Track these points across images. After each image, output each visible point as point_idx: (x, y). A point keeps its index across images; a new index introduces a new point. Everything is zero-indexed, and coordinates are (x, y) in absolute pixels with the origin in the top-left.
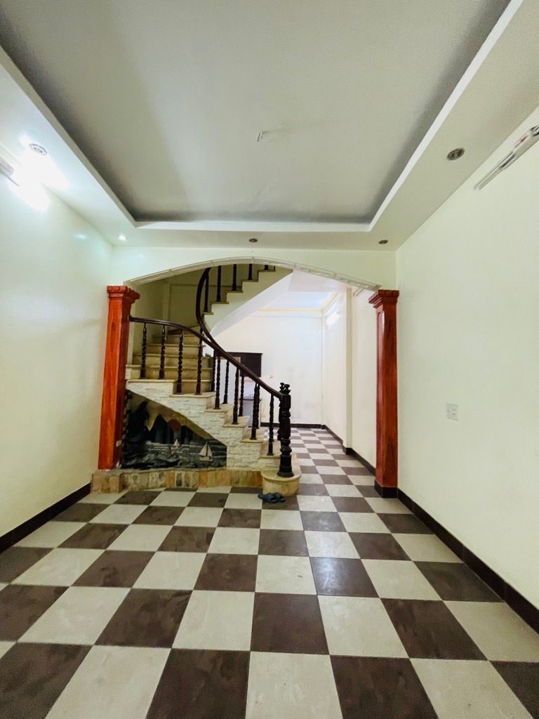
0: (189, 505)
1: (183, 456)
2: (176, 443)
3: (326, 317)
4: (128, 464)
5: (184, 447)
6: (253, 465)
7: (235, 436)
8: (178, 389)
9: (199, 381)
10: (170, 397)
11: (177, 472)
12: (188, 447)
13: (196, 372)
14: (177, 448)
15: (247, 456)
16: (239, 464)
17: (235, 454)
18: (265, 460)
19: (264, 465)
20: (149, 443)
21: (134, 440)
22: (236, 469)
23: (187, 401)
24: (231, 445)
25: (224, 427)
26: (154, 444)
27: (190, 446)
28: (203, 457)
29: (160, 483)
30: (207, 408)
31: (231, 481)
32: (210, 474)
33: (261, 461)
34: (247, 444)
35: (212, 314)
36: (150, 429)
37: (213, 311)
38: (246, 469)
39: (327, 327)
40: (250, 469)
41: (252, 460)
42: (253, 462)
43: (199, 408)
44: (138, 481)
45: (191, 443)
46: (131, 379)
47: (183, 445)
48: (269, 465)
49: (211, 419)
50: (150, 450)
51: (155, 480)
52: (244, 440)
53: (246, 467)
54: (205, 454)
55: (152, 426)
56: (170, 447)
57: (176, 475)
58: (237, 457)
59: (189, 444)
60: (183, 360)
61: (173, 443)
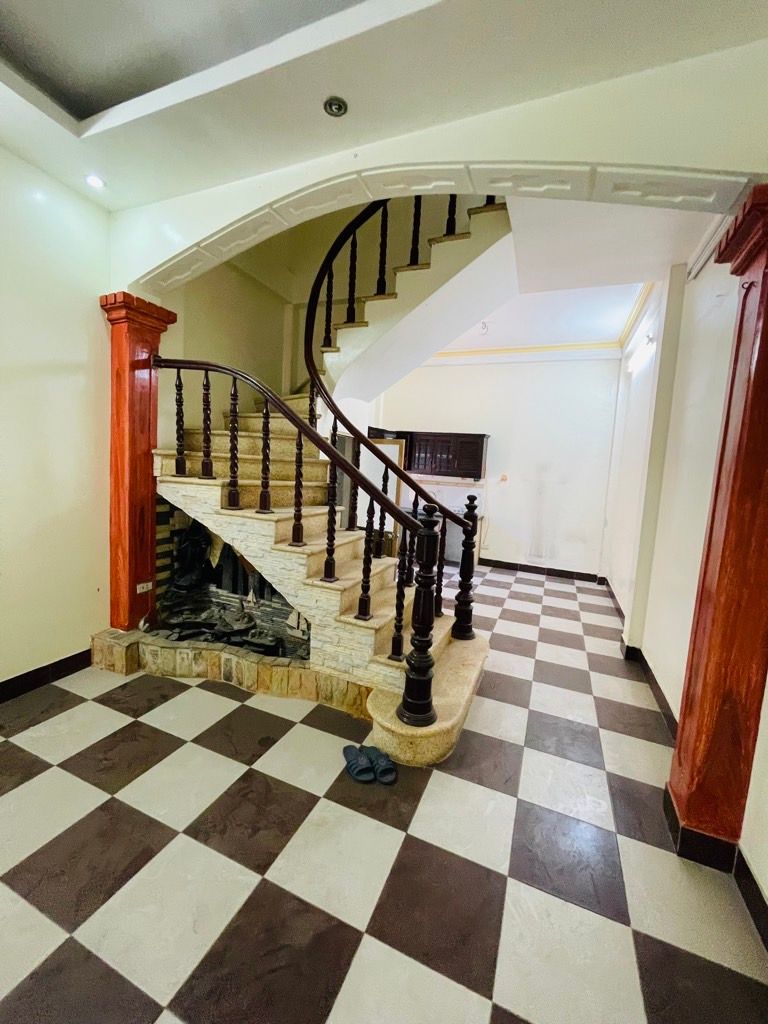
0: (196, 741)
1: (262, 621)
2: (251, 597)
3: (628, 357)
4: (174, 621)
5: (263, 605)
6: (359, 673)
7: (325, 607)
8: (233, 500)
9: (299, 486)
10: (217, 513)
11: (224, 656)
12: (269, 606)
13: (294, 467)
14: (252, 604)
15: (348, 652)
16: (333, 664)
17: (325, 642)
18: (382, 667)
19: (380, 678)
20: (213, 588)
21: (182, 582)
22: (328, 671)
23: (243, 524)
24: (317, 622)
25: (305, 584)
26: (220, 591)
27: (274, 605)
28: (292, 628)
29: (197, 669)
30: (276, 543)
31: (318, 694)
32: (279, 673)
33: (374, 667)
34: (349, 627)
35: (338, 350)
36: (214, 565)
37: (338, 345)
38: (346, 677)
39: (629, 376)
40: (352, 680)
41: (357, 662)
42: (358, 666)
43: (263, 540)
44: (159, 661)
45: (274, 600)
46: (162, 476)
47: (262, 601)
48: (389, 680)
49: (283, 566)
50: (214, 600)
51: (186, 662)
52: (343, 618)
53: (345, 672)
54: (295, 625)
55: (217, 560)
56: (241, 601)
57: (223, 660)
58: (329, 648)
59: (271, 601)
60: (273, 444)
61: (247, 594)
